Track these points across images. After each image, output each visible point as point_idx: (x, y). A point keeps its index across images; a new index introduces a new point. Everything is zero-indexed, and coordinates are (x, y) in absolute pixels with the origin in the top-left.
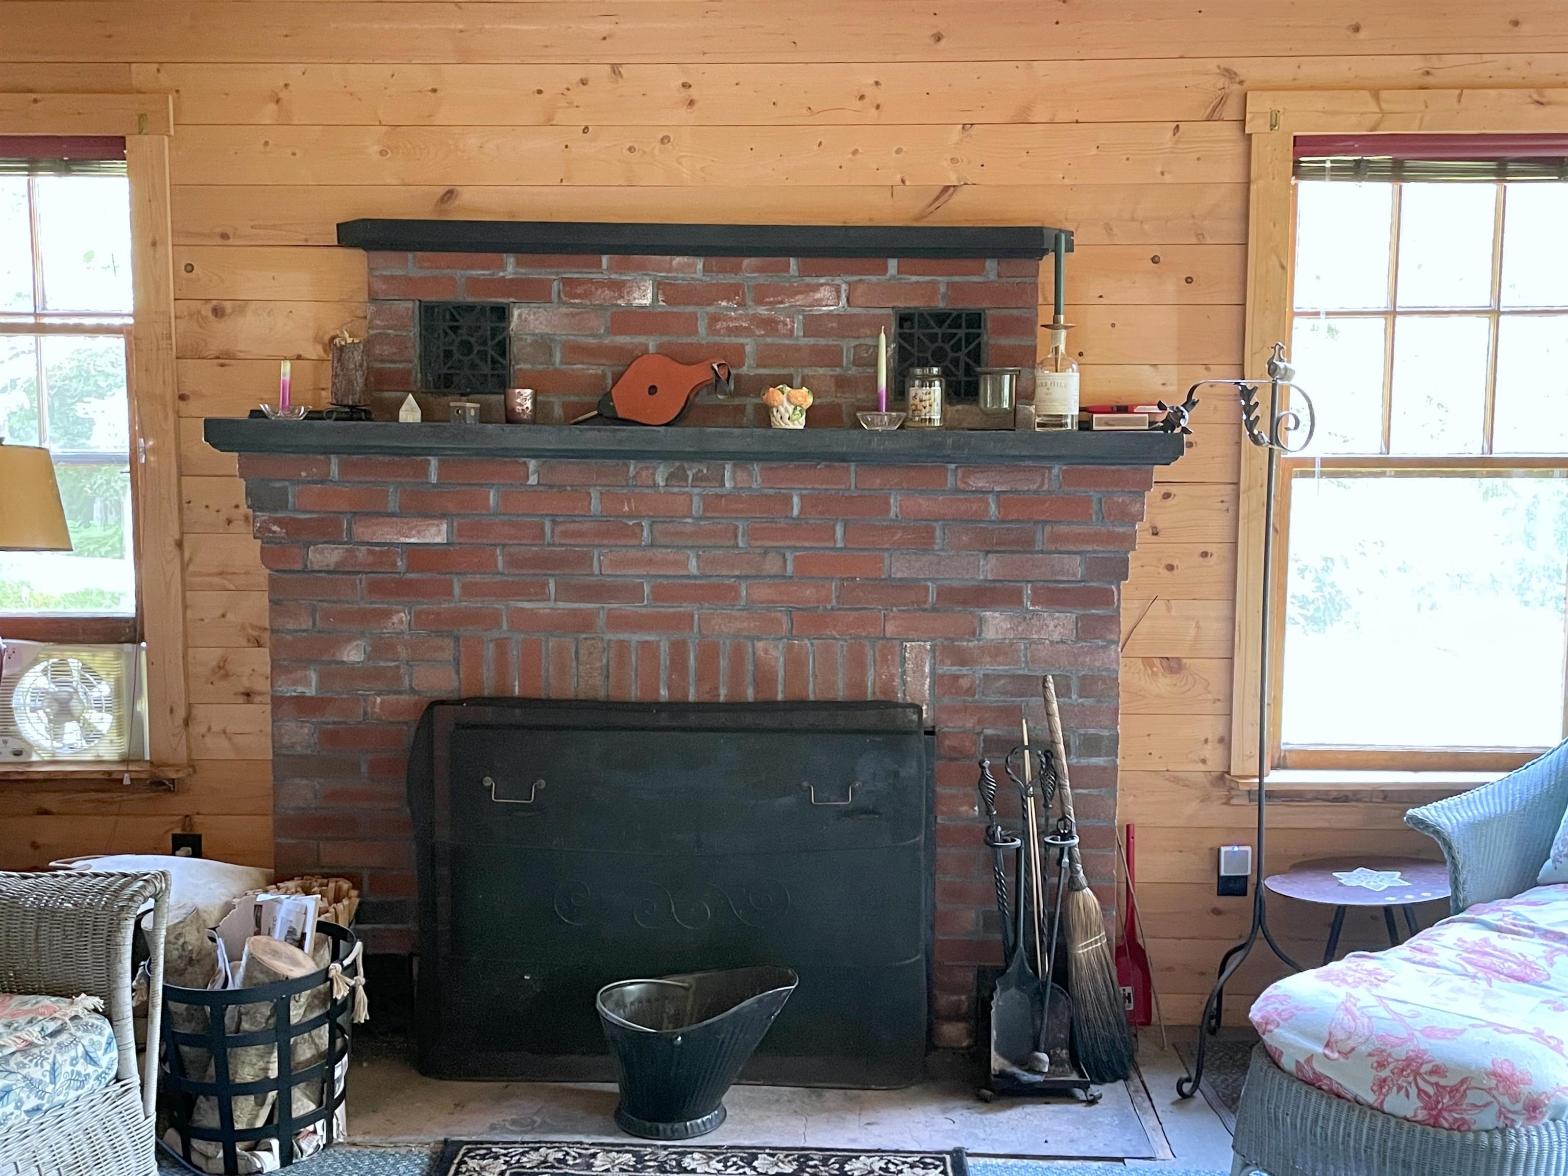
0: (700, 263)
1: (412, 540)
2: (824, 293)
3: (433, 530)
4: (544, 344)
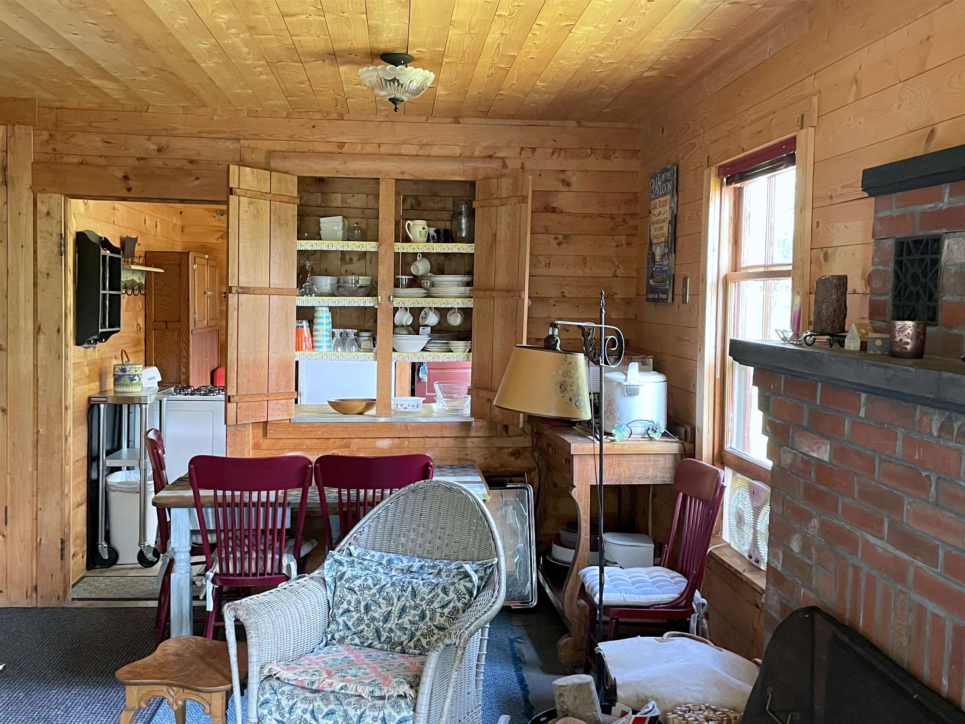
1: (815, 455)
3: (824, 448)
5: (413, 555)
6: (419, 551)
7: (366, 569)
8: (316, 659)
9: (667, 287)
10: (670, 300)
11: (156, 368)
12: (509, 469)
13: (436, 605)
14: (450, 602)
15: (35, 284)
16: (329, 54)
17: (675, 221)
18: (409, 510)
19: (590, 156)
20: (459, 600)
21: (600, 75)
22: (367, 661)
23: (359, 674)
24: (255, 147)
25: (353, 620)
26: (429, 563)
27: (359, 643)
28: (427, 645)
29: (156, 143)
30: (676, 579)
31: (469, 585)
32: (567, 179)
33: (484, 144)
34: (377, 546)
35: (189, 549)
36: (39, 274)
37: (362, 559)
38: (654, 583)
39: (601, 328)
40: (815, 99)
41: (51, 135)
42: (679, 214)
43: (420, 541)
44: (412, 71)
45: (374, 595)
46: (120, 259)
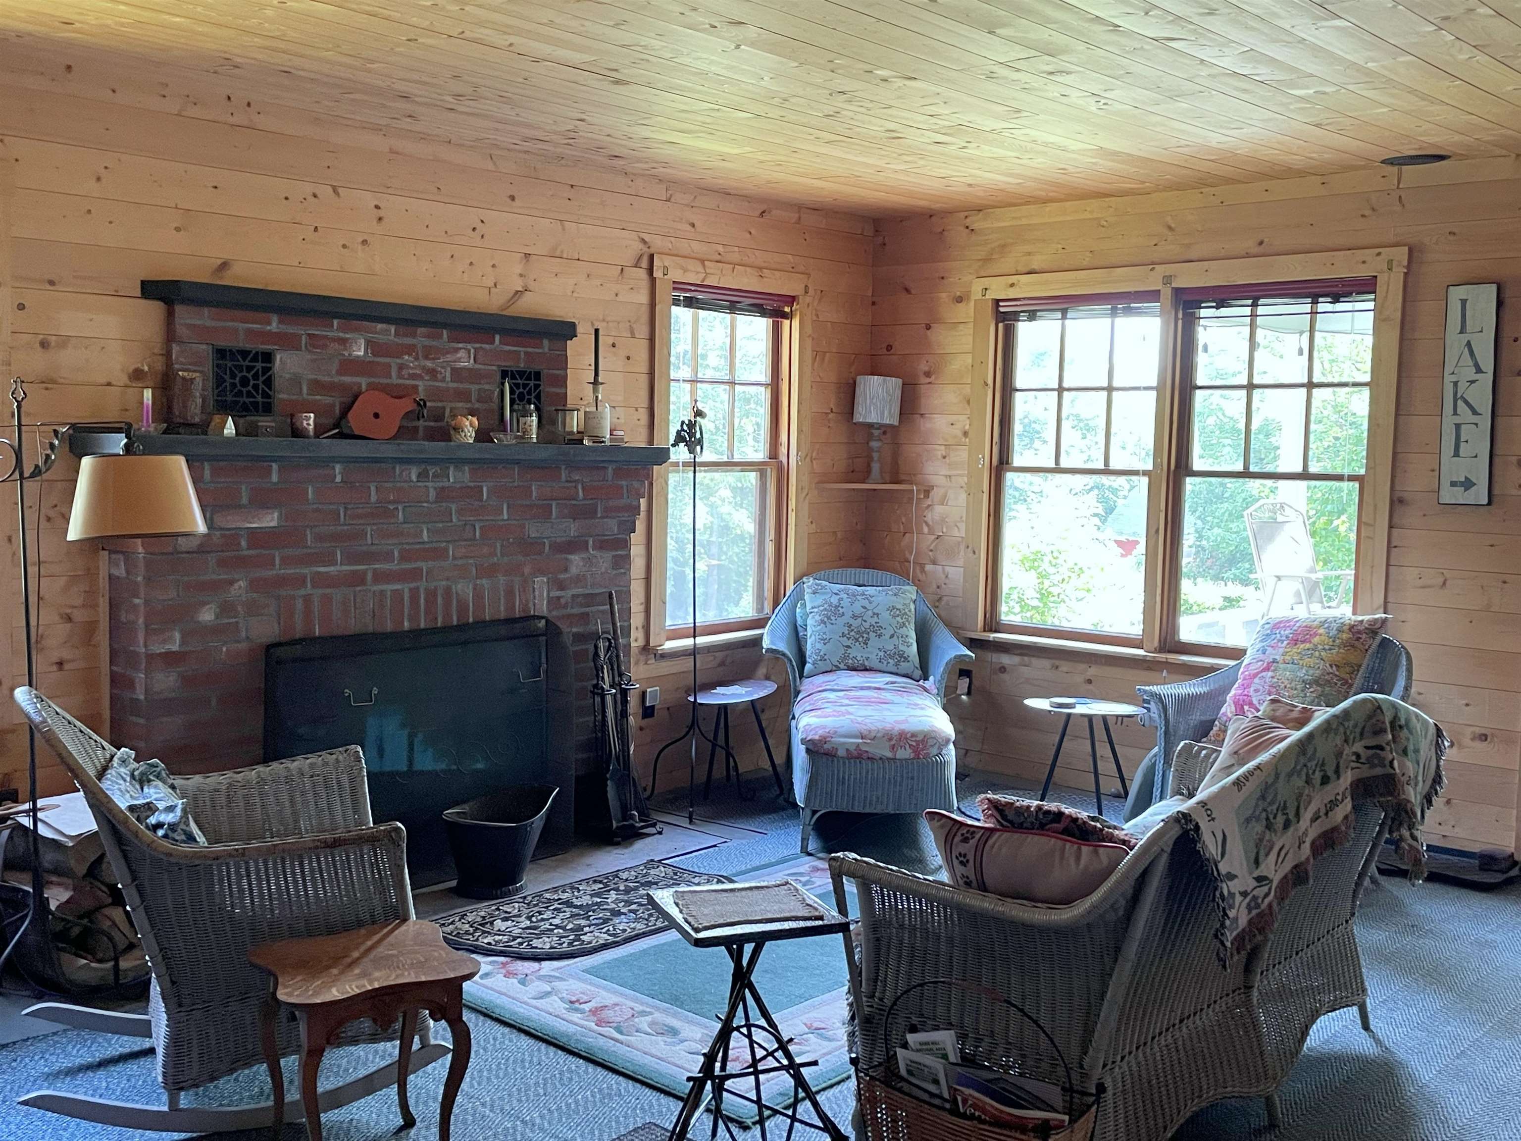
0: (393, 329)
1: (254, 525)
2: (462, 354)
3: (269, 518)
4: (296, 381)
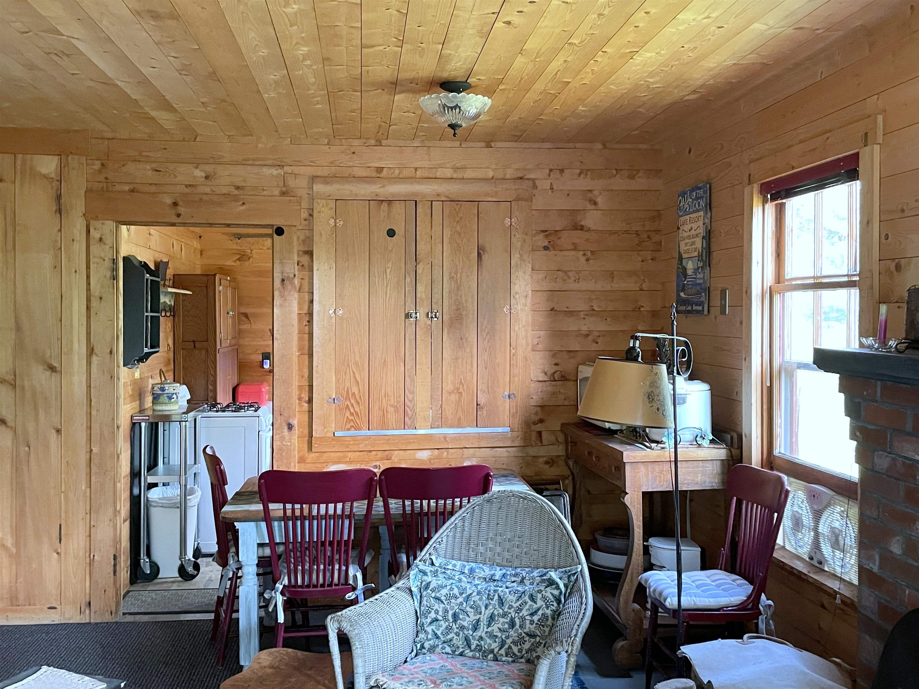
5: (493, 564)
6: (498, 560)
7: (450, 578)
8: (414, 668)
9: (703, 299)
10: (706, 312)
11: (185, 386)
12: (544, 477)
13: (524, 612)
14: (539, 609)
15: (88, 308)
16: (392, 83)
17: (708, 236)
18: (485, 519)
19: (615, 176)
20: (547, 608)
21: (642, 99)
22: (465, 669)
23: (464, 682)
24: (297, 173)
25: (441, 629)
26: (510, 571)
27: (450, 652)
28: (519, 652)
29: (204, 171)
30: (739, 582)
31: (556, 592)
32: (594, 198)
33: (516, 166)
34: (456, 556)
35: (256, 562)
36: (92, 298)
37: (445, 568)
38: (718, 586)
39: (673, 339)
40: (880, 118)
41: (103, 165)
42: (712, 230)
43: (498, 549)
44: (473, 97)
45: (461, 604)
46: (159, 282)
